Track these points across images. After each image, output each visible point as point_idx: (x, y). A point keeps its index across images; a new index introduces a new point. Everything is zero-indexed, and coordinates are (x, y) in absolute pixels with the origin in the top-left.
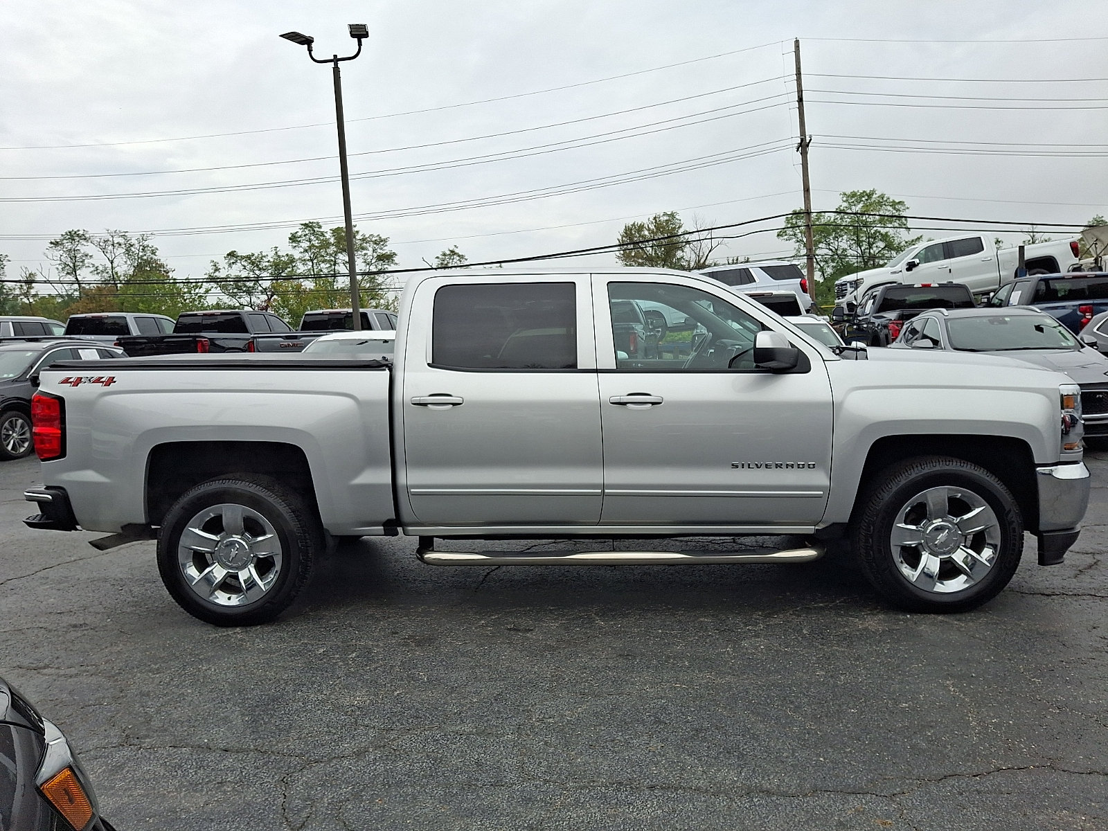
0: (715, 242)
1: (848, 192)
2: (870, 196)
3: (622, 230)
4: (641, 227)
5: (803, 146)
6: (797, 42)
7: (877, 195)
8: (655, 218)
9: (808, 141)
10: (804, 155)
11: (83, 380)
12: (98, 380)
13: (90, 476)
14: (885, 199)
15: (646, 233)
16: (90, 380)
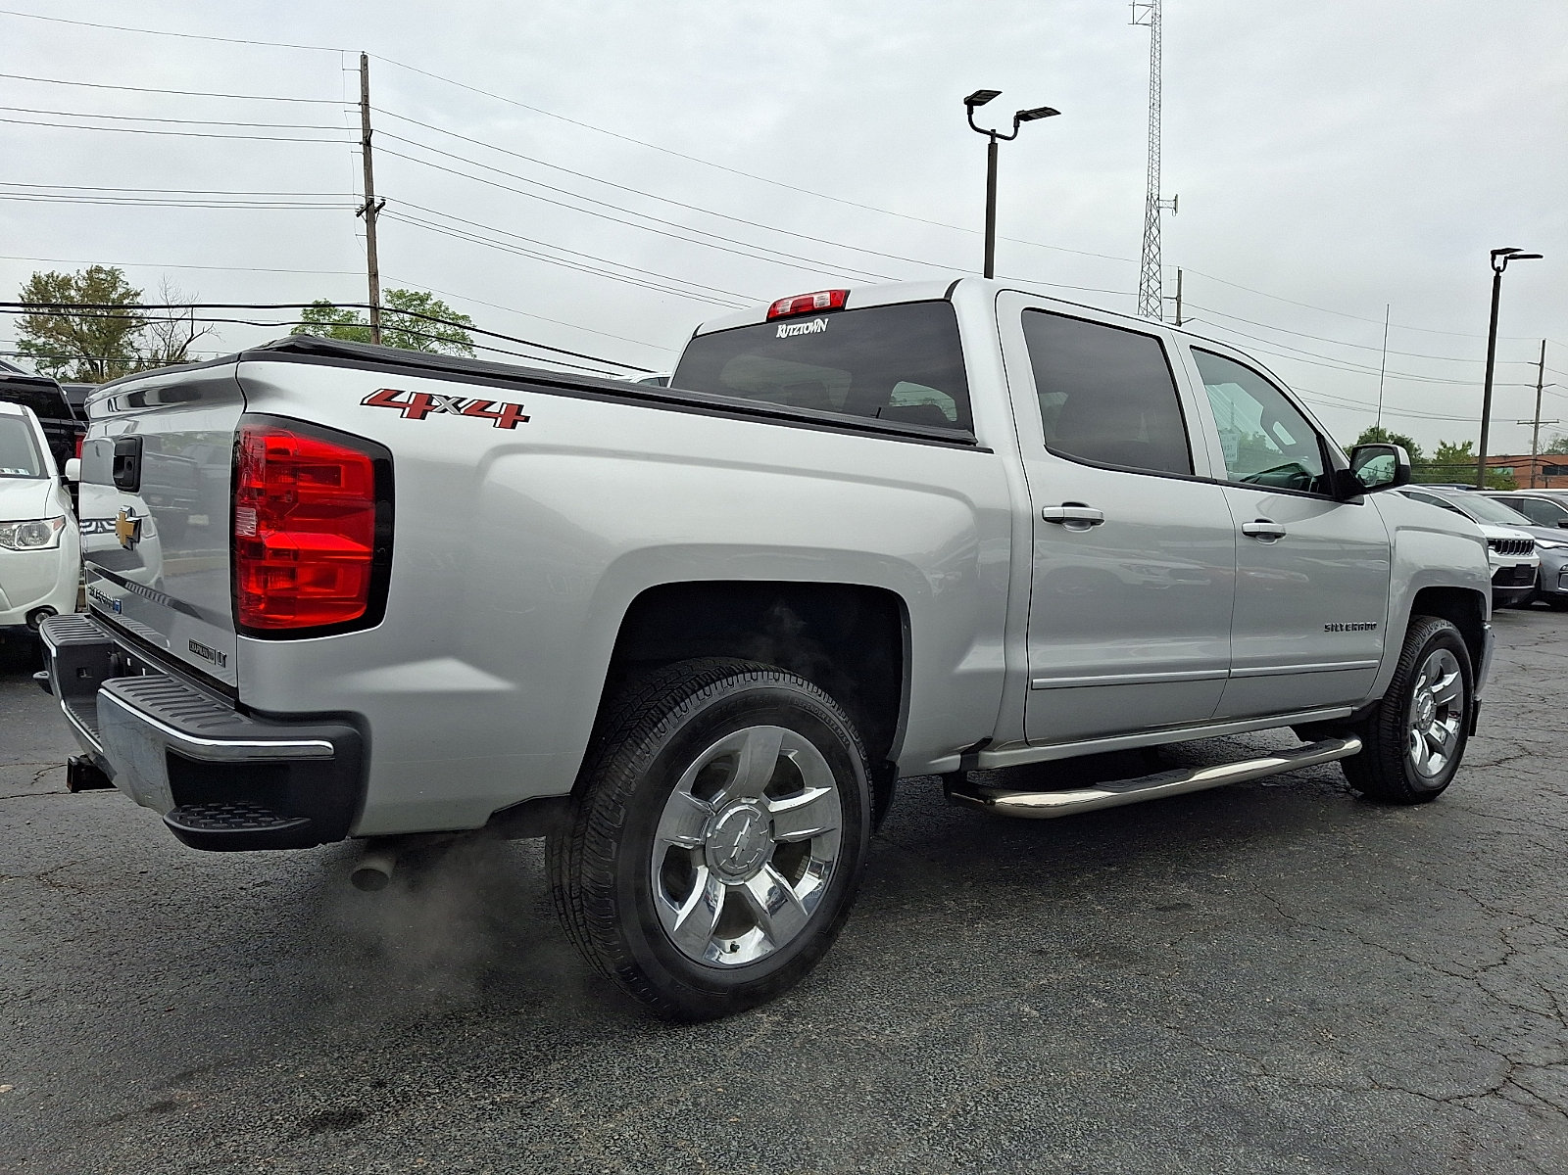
0: (198, 327)
1: (395, 290)
2: (423, 300)
3: (28, 282)
4: (65, 284)
5: (370, 210)
6: (364, 58)
7: (433, 302)
8: (89, 273)
9: (376, 205)
10: (371, 223)
11: (435, 403)
12: (480, 409)
13: (450, 675)
14: (443, 308)
15: (73, 293)
16: (455, 405)
